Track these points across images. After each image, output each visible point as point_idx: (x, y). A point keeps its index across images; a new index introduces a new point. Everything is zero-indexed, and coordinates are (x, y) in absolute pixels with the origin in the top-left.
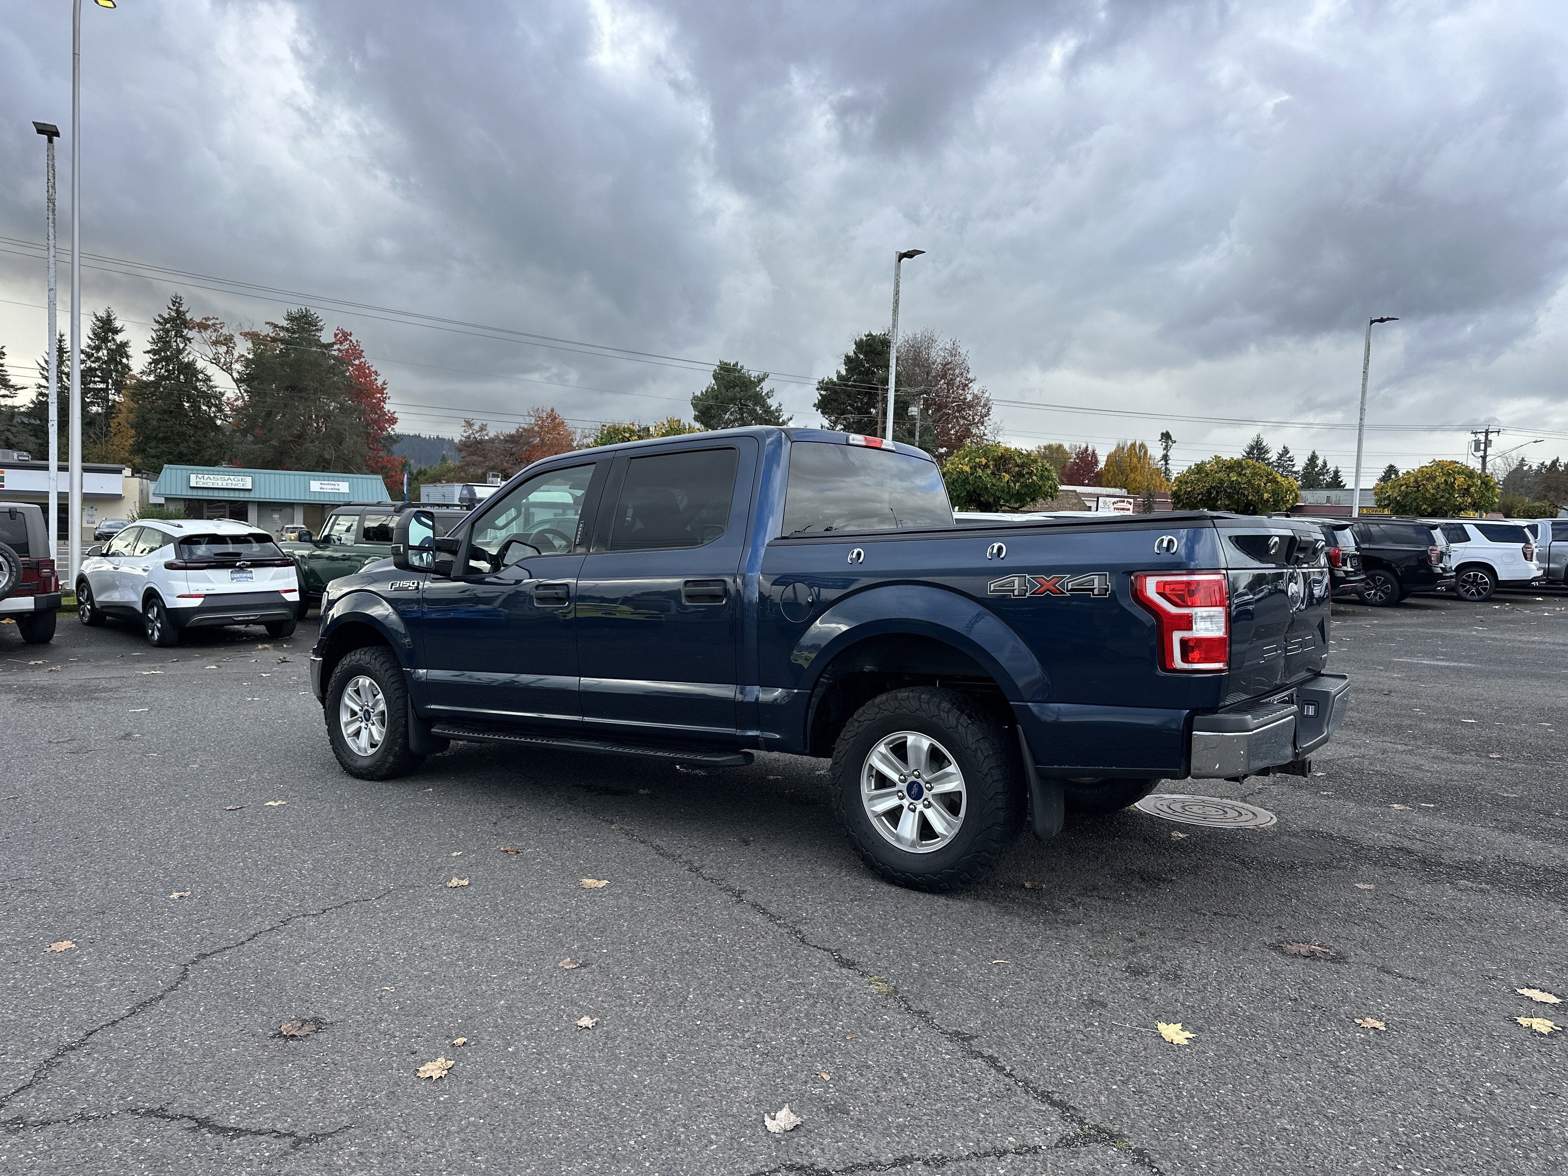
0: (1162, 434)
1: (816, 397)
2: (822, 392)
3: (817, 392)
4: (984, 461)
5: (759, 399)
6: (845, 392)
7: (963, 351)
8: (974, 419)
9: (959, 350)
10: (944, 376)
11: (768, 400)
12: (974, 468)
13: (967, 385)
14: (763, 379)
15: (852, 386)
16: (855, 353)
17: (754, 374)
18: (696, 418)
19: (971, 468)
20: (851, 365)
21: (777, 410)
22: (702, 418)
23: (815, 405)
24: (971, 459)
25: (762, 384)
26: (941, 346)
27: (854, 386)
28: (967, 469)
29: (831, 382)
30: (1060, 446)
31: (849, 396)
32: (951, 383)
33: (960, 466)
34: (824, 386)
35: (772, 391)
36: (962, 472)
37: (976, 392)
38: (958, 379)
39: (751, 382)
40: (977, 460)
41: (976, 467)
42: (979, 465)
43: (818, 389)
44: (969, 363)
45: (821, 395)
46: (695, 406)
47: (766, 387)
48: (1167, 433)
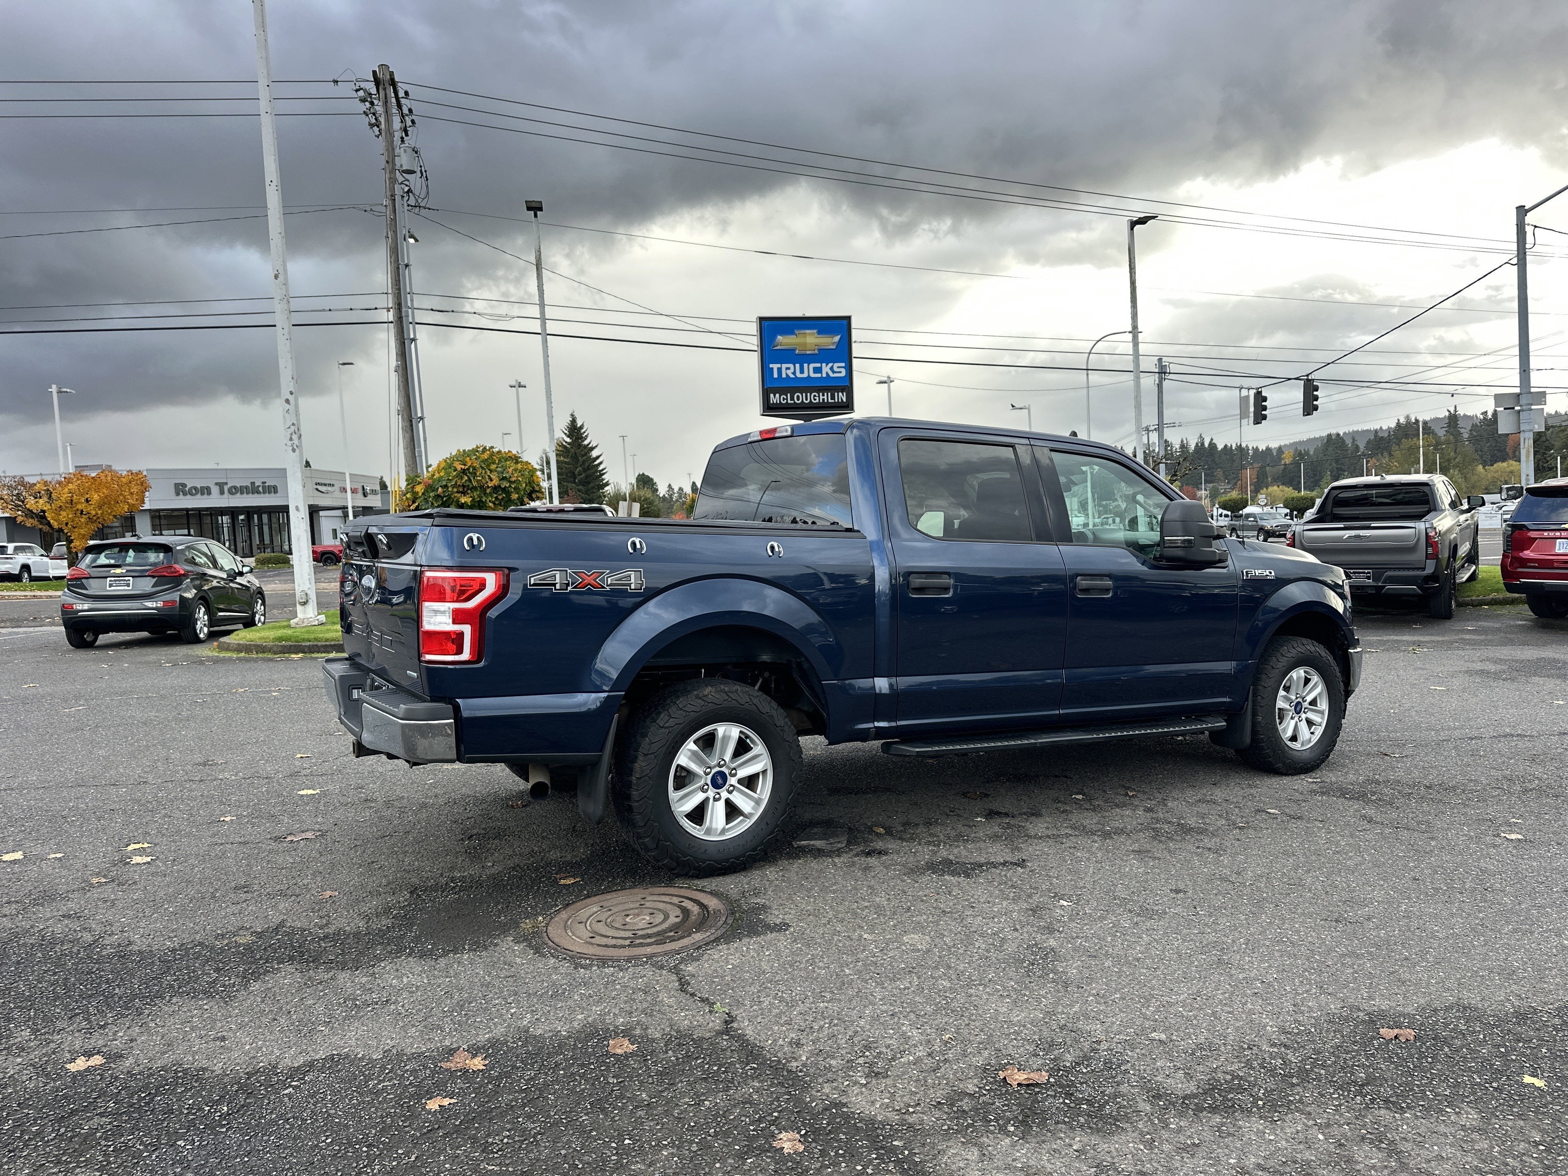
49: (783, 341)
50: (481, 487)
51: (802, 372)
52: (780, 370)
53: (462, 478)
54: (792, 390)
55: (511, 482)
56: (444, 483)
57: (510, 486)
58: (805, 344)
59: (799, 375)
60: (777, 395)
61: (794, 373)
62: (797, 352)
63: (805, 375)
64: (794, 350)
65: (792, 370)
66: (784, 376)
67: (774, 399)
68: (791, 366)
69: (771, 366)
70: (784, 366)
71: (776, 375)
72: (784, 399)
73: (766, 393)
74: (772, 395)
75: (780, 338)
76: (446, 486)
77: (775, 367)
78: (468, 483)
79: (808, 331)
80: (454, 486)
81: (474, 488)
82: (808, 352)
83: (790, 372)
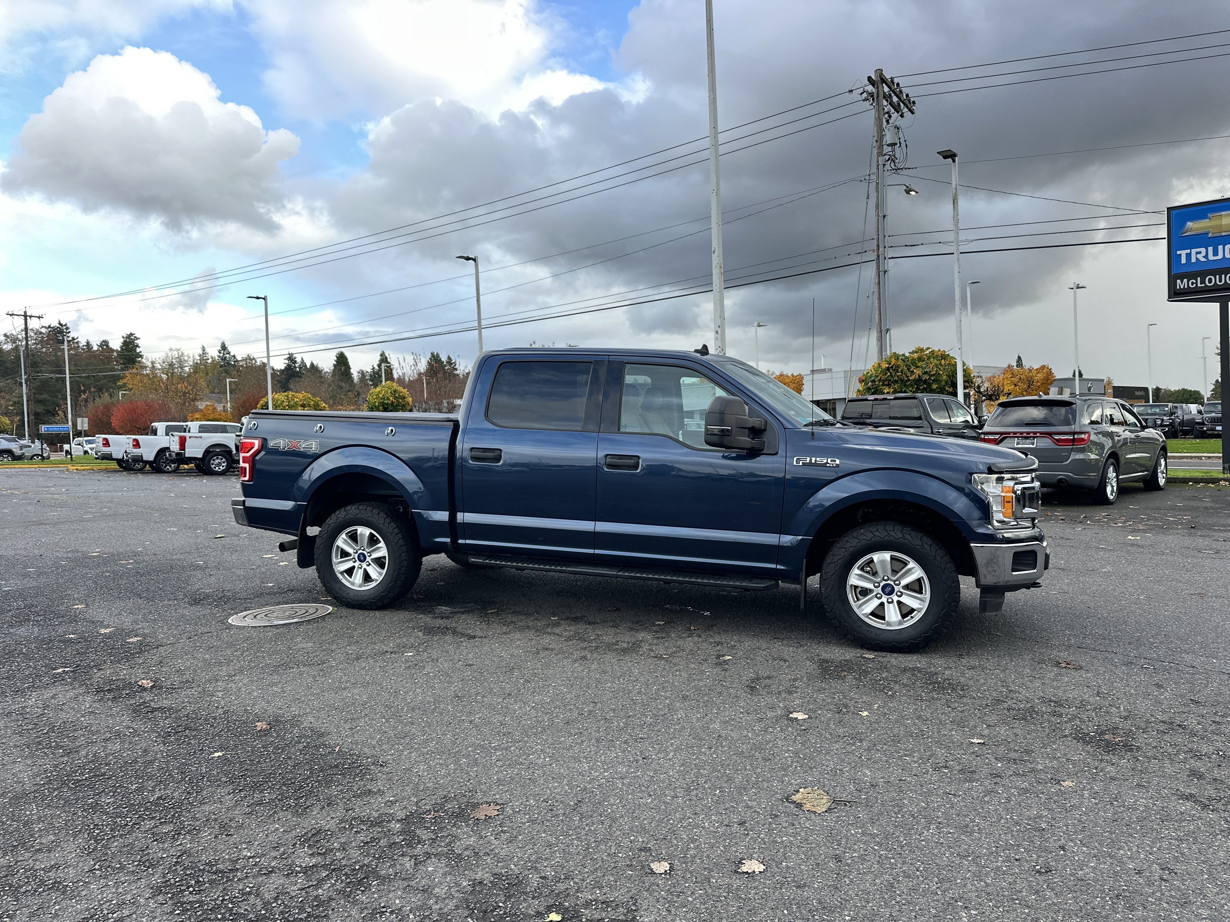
49: (1193, 226)
50: (902, 380)
51: (1215, 253)
52: (1189, 256)
53: (886, 374)
54: (1203, 274)
55: (930, 376)
56: (873, 378)
57: (930, 378)
58: (1221, 225)
59: (1211, 257)
60: (1185, 280)
61: (1206, 256)
62: (1210, 235)
63: (1220, 256)
64: (1207, 234)
65: (1204, 254)
66: (1193, 260)
67: (1181, 284)
68: (1203, 250)
69: (1178, 252)
70: (1194, 251)
71: (1184, 261)
72: (1193, 283)
73: (1172, 279)
74: (1179, 281)
75: (1190, 224)
76: (874, 381)
77: (1183, 253)
78: (890, 378)
79: (1223, 213)
80: (880, 381)
81: (896, 382)
82: (1223, 234)
83: (1201, 257)
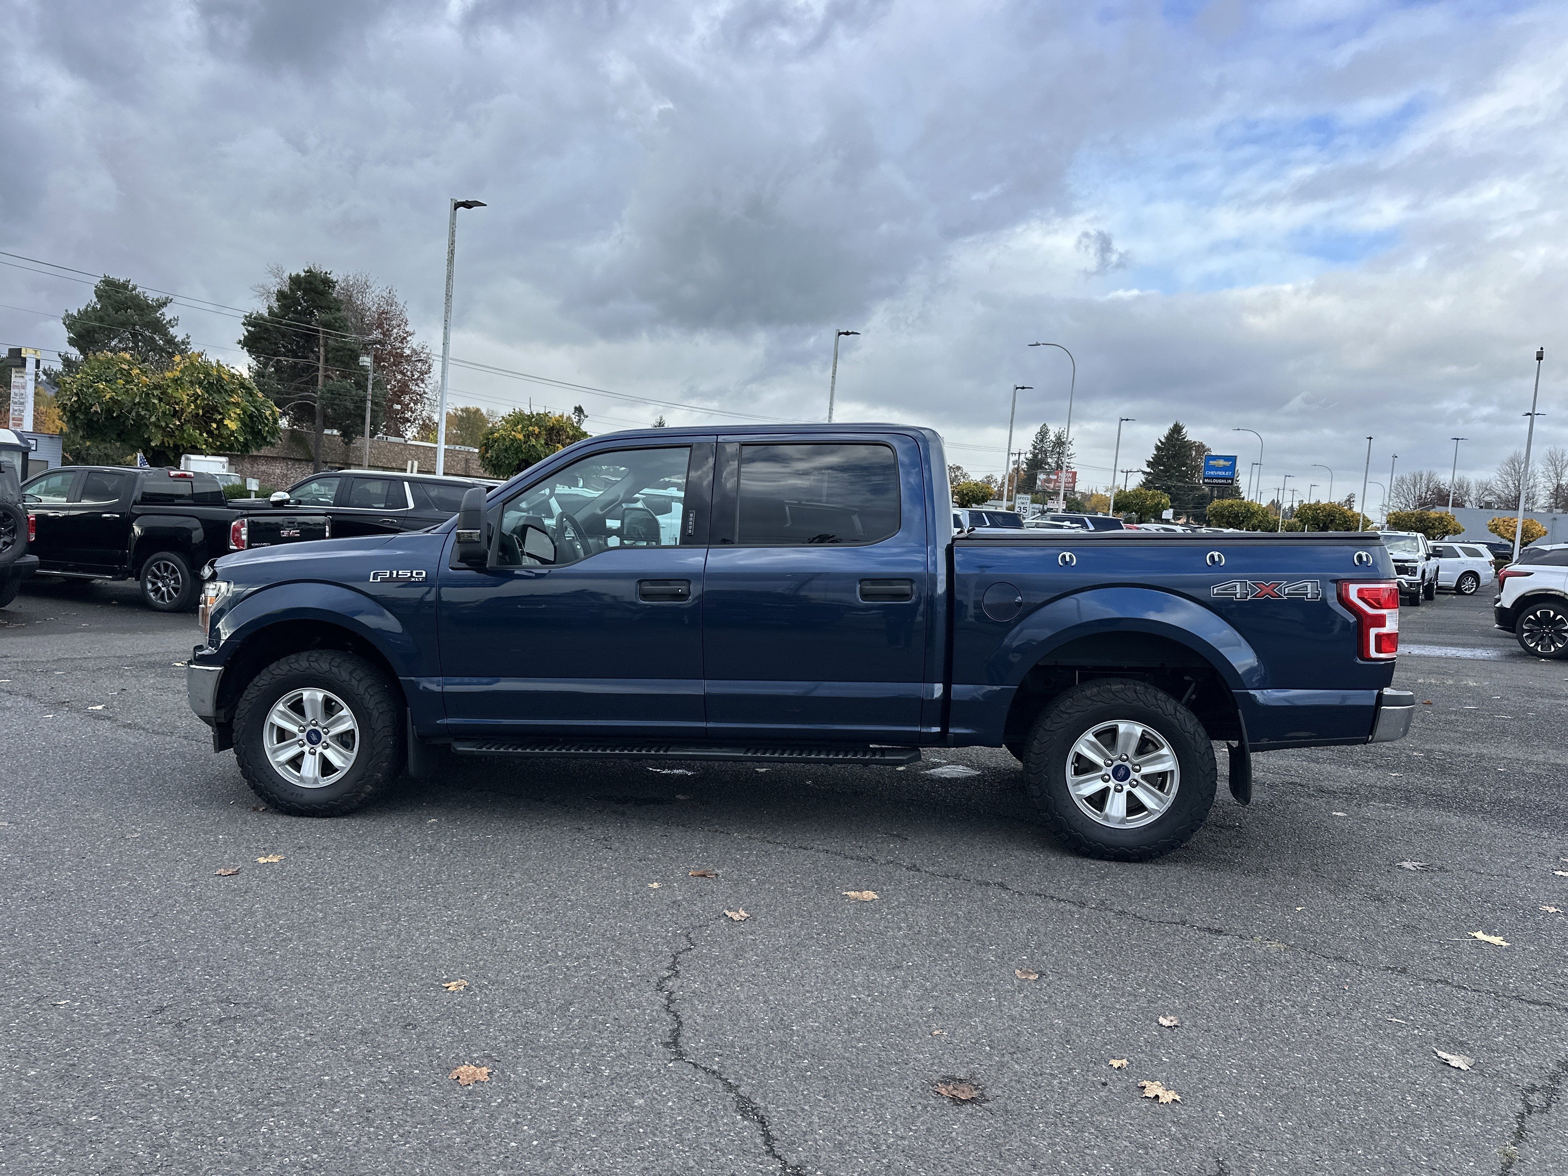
0: (576, 408)
1: (242, 332)
2: (250, 328)
3: (243, 327)
4: (537, 430)
5: (159, 327)
6: (278, 330)
7: (401, 302)
8: (413, 376)
9: (396, 300)
10: (380, 326)
11: (170, 329)
12: (527, 436)
13: (405, 338)
14: (165, 304)
15: (286, 325)
16: (290, 289)
17: (152, 296)
18: (72, 342)
19: (524, 436)
20: (285, 302)
21: (183, 343)
22: (81, 342)
23: (240, 342)
24: (523, 427)
25: (164, 310)
26: (377, 293)
27: (290, 325)
28: (521, 436)
29: (261, 317)
30: (478, 410)
31: (283, 337)
32: (386, 334)
33: (513, 433)
34: (252, 321)
35: (176, 319)
36: (514, 440)
37: (414, 347)
38: (395, 331)
39: (148, 305)
40: (531, 428)
41: (529, 436)
42: (532, 434)
43: (244, 324)
44: (407, 315)
45: (248, 331)
46: (69, 327)
47: (168, 313)
48: (580, 407)
